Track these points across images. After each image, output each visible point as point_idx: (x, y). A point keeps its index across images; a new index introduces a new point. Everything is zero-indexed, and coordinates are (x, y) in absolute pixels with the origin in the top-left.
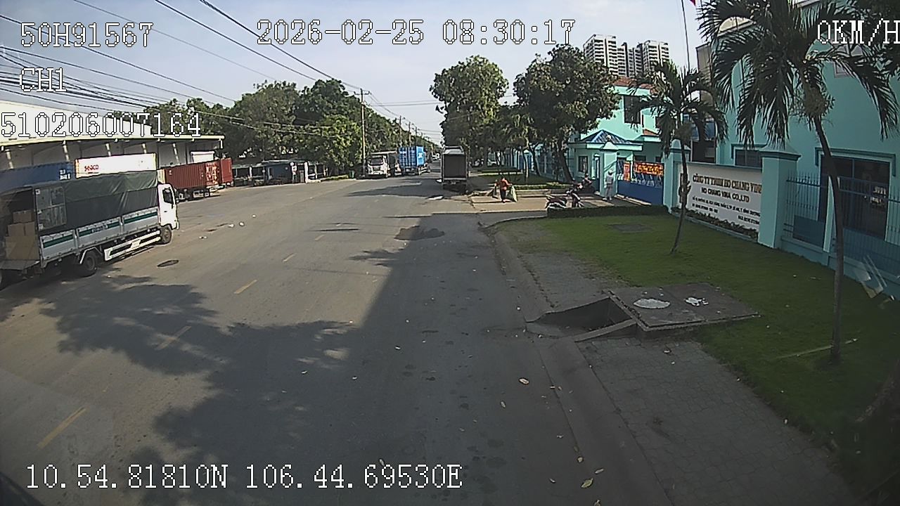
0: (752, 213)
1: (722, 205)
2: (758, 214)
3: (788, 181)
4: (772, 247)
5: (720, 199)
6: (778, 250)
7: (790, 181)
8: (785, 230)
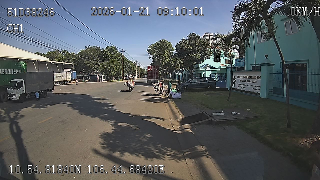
0: (258, 87)
1: (247, 85)
2: (260, 87)
3: (270, 73)
4: (265, 98)
5: (247, 83)
6: (267, 99)
7: (271, 73)
8: (270, 91)
